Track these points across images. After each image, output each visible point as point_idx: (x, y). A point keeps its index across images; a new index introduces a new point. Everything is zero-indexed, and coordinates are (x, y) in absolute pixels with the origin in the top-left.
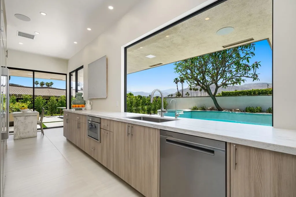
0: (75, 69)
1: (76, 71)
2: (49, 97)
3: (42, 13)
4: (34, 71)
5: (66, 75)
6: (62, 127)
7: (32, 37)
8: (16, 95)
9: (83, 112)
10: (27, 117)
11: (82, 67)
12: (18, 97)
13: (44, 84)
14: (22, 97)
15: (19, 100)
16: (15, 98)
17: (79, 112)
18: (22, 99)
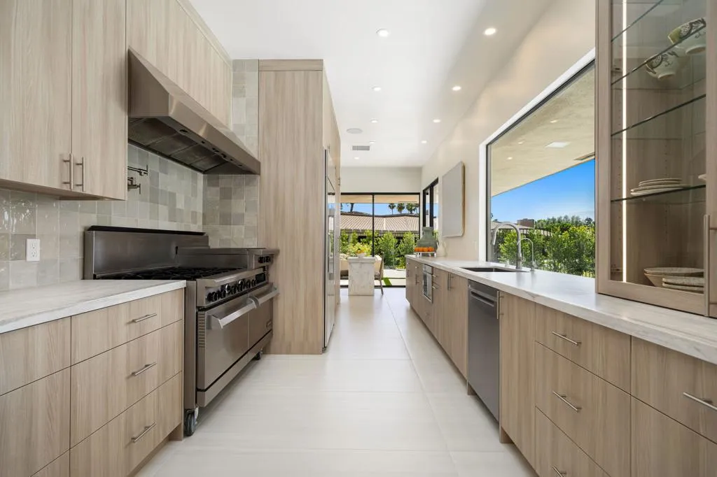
0: (429, 184)
1: (431, 187)
2: (403, 233)
3: (373, 122)
4: (373, 194)
5: (419, 194)
6: (404, 287)
7: (367, 148)
8: (358, 230)
9: (429, 261)
10: (363, 265)
11: (436, 182)
12: (360, 235)
13: (403, 208)
14: (364, 235)
15: (361, 240)
16: (357, 235)
17: (426, 260)
18: (365, 237)
